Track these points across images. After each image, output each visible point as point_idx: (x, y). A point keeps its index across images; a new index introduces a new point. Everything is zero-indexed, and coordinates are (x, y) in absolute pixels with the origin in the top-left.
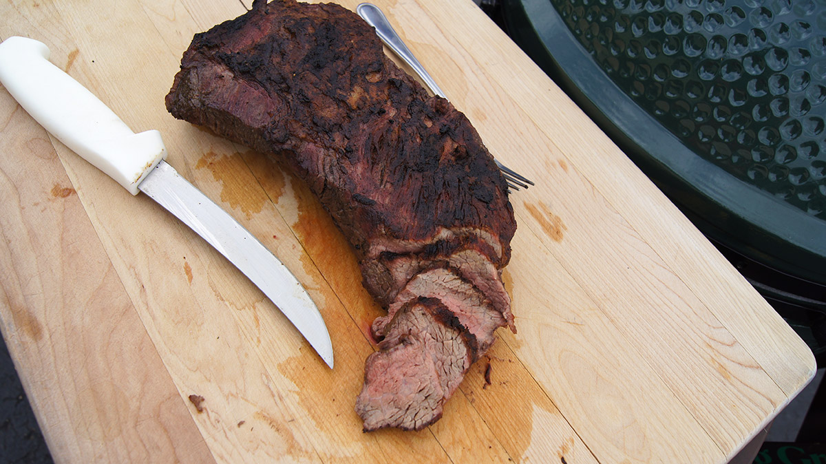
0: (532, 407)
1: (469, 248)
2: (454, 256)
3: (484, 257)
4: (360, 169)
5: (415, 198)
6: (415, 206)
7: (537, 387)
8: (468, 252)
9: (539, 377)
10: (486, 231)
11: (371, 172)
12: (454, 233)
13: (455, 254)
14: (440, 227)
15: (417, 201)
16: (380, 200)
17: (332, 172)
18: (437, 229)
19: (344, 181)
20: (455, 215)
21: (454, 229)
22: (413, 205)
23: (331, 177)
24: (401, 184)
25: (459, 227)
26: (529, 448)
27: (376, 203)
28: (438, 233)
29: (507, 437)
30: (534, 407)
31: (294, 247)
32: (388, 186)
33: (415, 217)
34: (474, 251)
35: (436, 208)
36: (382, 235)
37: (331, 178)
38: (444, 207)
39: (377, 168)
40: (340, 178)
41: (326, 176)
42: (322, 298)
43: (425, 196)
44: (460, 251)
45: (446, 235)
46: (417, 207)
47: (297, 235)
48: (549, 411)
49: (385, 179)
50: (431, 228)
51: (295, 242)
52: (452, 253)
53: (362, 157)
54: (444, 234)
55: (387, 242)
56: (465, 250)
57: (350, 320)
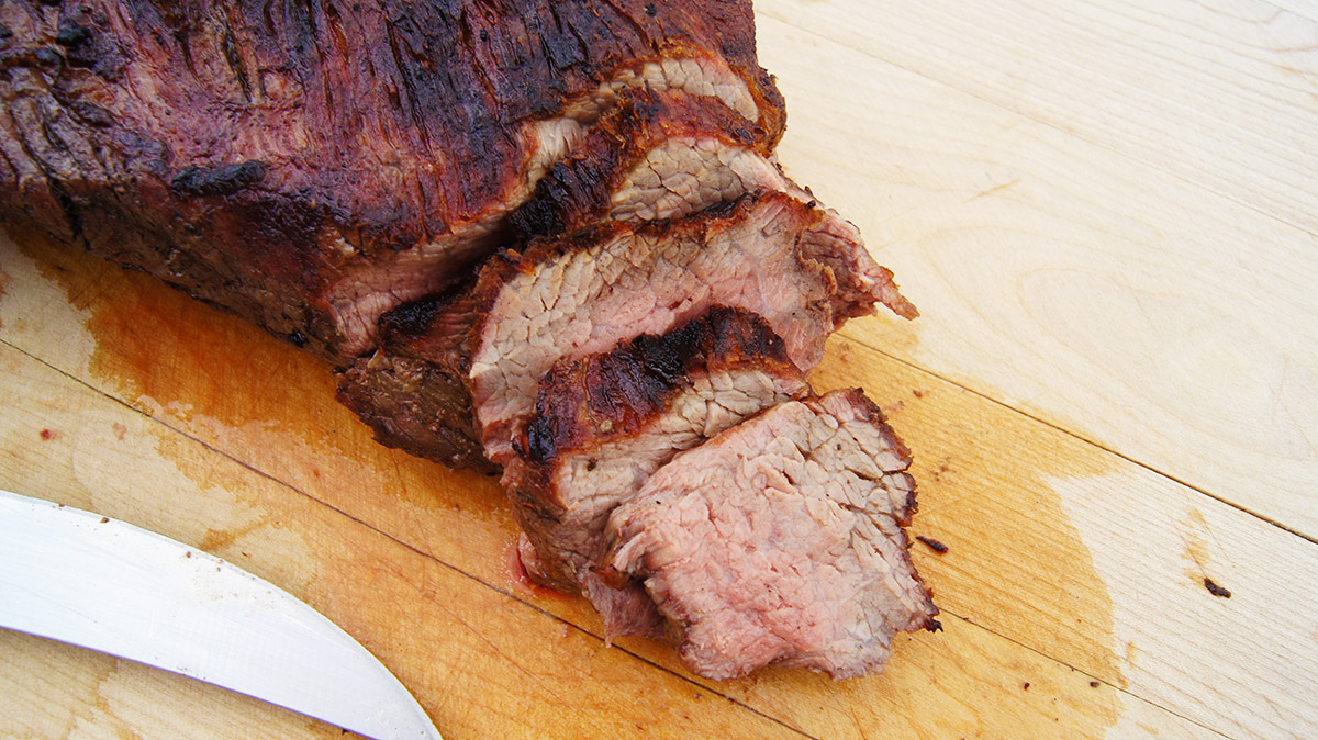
0: (1053, 493)
1: (653, 145)
2: (620, 197)
3: (711, 144)
4: (146, 81)
5: (387, 76)
6: (404, 101)
7: (1027, 423)
8: (657, 156)
9: (1014, 391)
10: (679, 57)
11: (191, 67)
12: (582, 121)
13: (620, 188)
14: (526, 127)
15: (398, 78)
16: (273, 148)
17: (60, 145)
18: (520, 139)
19: (115, 151)
20: (550, 60)
21: (576, 108)
22: (394, 98)
23: (67, 162)
24: (314, 53)
25: (588, 93)
26: (1117, 613)
27: (266, 166)
28: (532, 148)
29: (1047, 622)
30: (1055, 484)
31: (120, 431)
32: (274, 83)
33: (424, 138)
34: (673, 144)
35: (478, 68)
36: (350, 262)
37: (66, 168)
38: (501, 50)
39: (204, 45)
40: (97, 150)
41: (48, 171)
42: (290, 544)
43: (419, 49)
44: (631, 169)
45: (559, 141)
46: (413, 100)
47: (110, 389)
48: (1096, 471)
49: (252, 66)
50: (498, 147)
51: (117, 414)
52: (610, 189)
53: (130, 38)
54: (551, 139)
55: (381, 276)
56: (644, 155)
57: (416, 561)
